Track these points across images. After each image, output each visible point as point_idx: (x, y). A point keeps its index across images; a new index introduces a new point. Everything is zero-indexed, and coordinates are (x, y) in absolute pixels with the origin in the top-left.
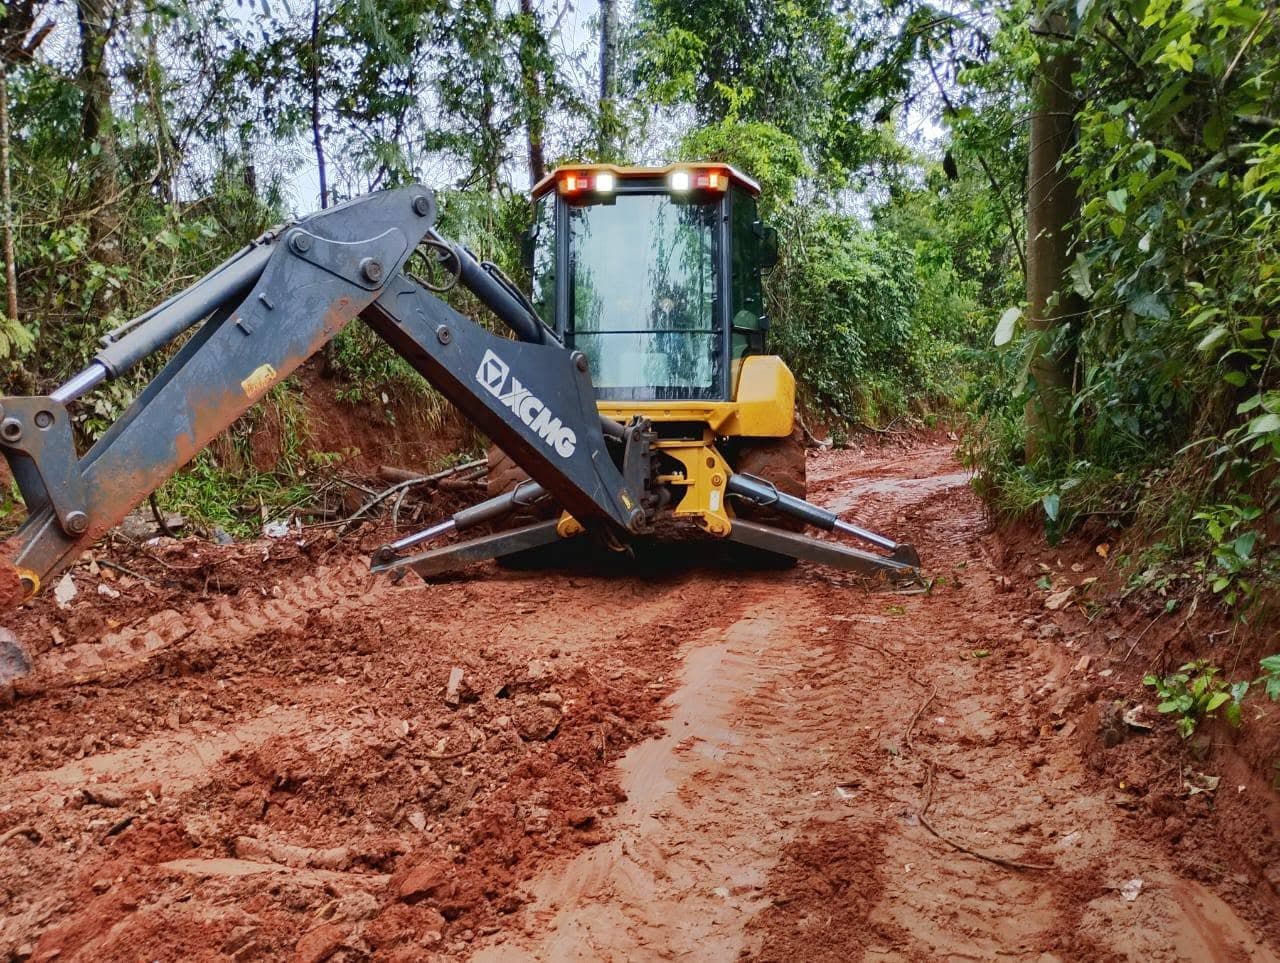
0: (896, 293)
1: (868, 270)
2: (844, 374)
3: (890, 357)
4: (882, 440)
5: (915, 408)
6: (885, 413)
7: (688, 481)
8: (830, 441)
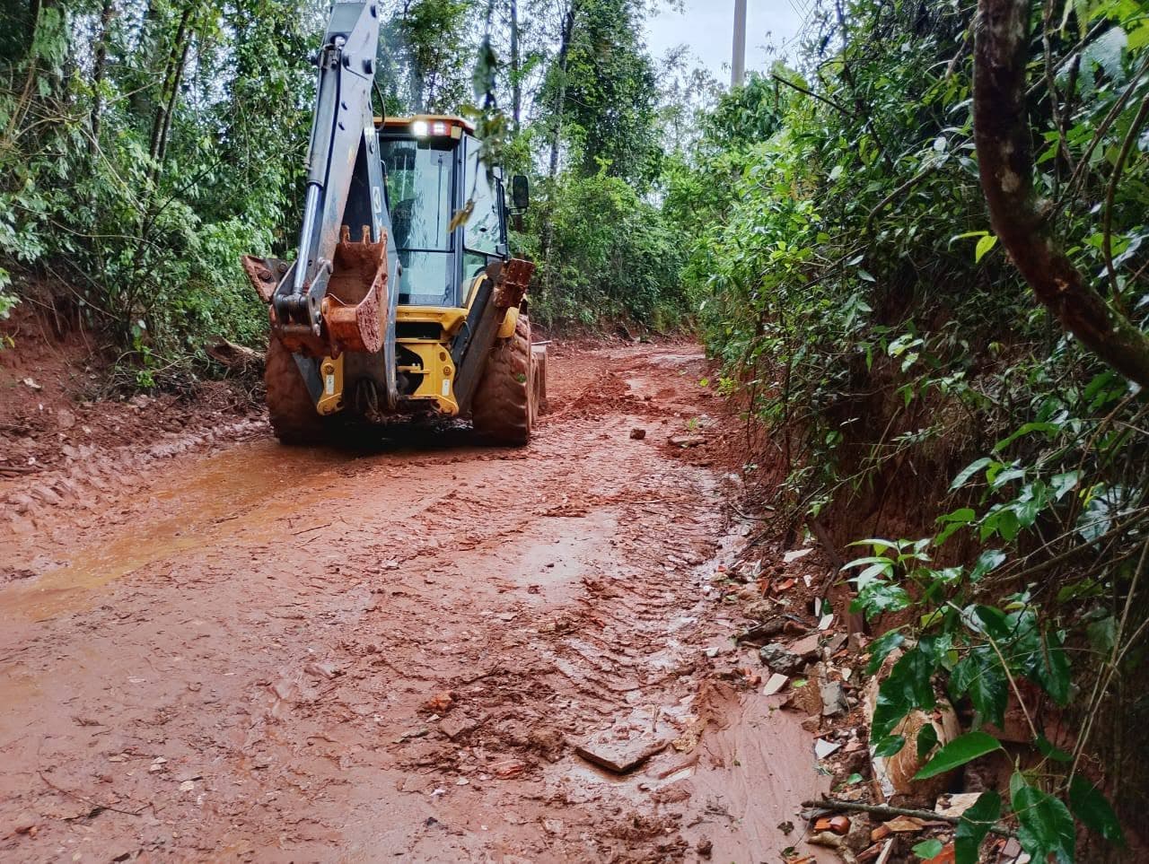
0: (678, 257)
1: (663, 245)
2: (647, 302)
3: (673, 292)
4: (667, 340)
5: (685, 323)
6: (668, 325)
7: (425, 371)
8: (639, 339)
